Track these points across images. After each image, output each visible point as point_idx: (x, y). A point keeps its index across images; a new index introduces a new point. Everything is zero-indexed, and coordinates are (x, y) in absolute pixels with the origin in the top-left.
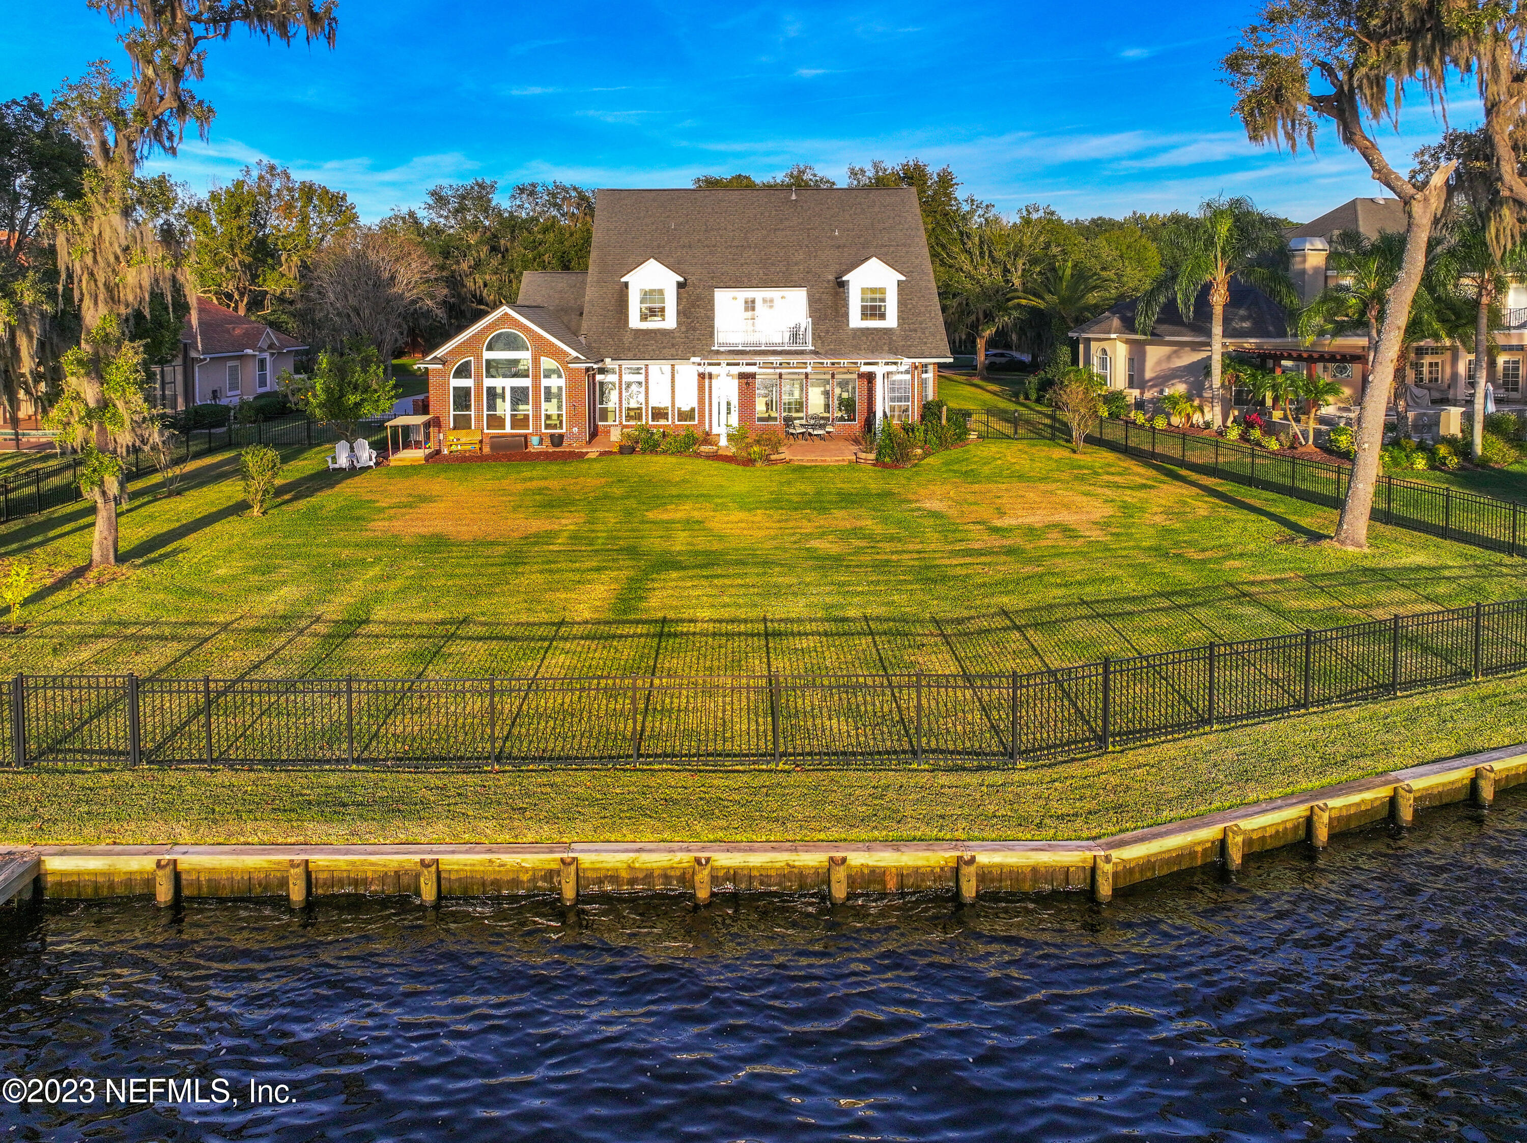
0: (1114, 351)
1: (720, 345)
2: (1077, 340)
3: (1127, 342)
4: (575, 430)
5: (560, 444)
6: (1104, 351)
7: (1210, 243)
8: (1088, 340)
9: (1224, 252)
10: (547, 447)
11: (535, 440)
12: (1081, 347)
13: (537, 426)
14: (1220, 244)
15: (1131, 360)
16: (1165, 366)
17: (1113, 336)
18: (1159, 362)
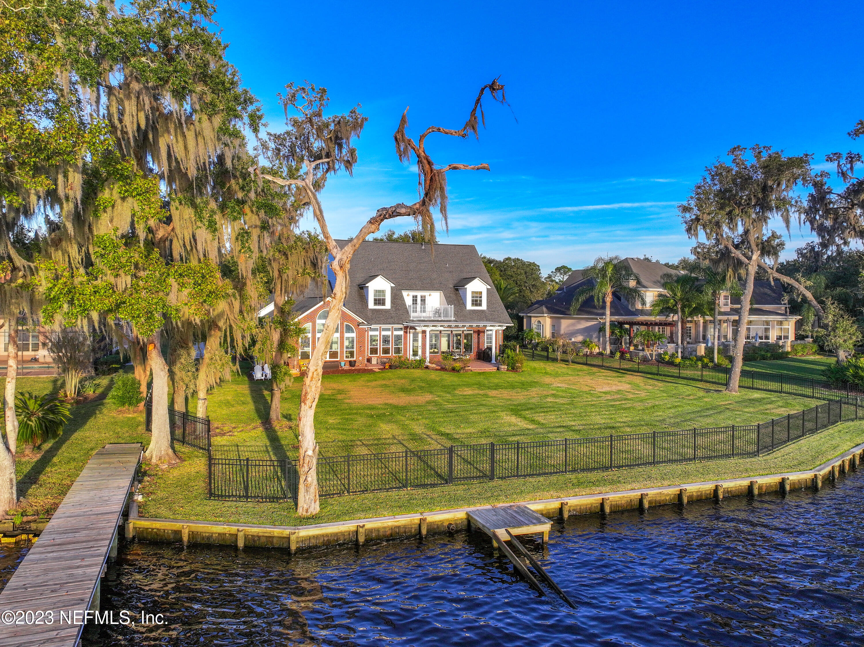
0: (545, 322)
1: (413, 318)
2: (522, 318)
3: (551, 318)
4: (361, 358)
5: (354, 366)
6: (539, 322)
7: (604, 276)
8: (531, 317)
9: (610, 280)
10: (347, 367)
11: (343, 364)
12: (525, 320)
13: (342, 357)
14: (609, 275)
15: (553, 326)
16: (571, 328)
17: (545, 315)
18: (568, 326)
